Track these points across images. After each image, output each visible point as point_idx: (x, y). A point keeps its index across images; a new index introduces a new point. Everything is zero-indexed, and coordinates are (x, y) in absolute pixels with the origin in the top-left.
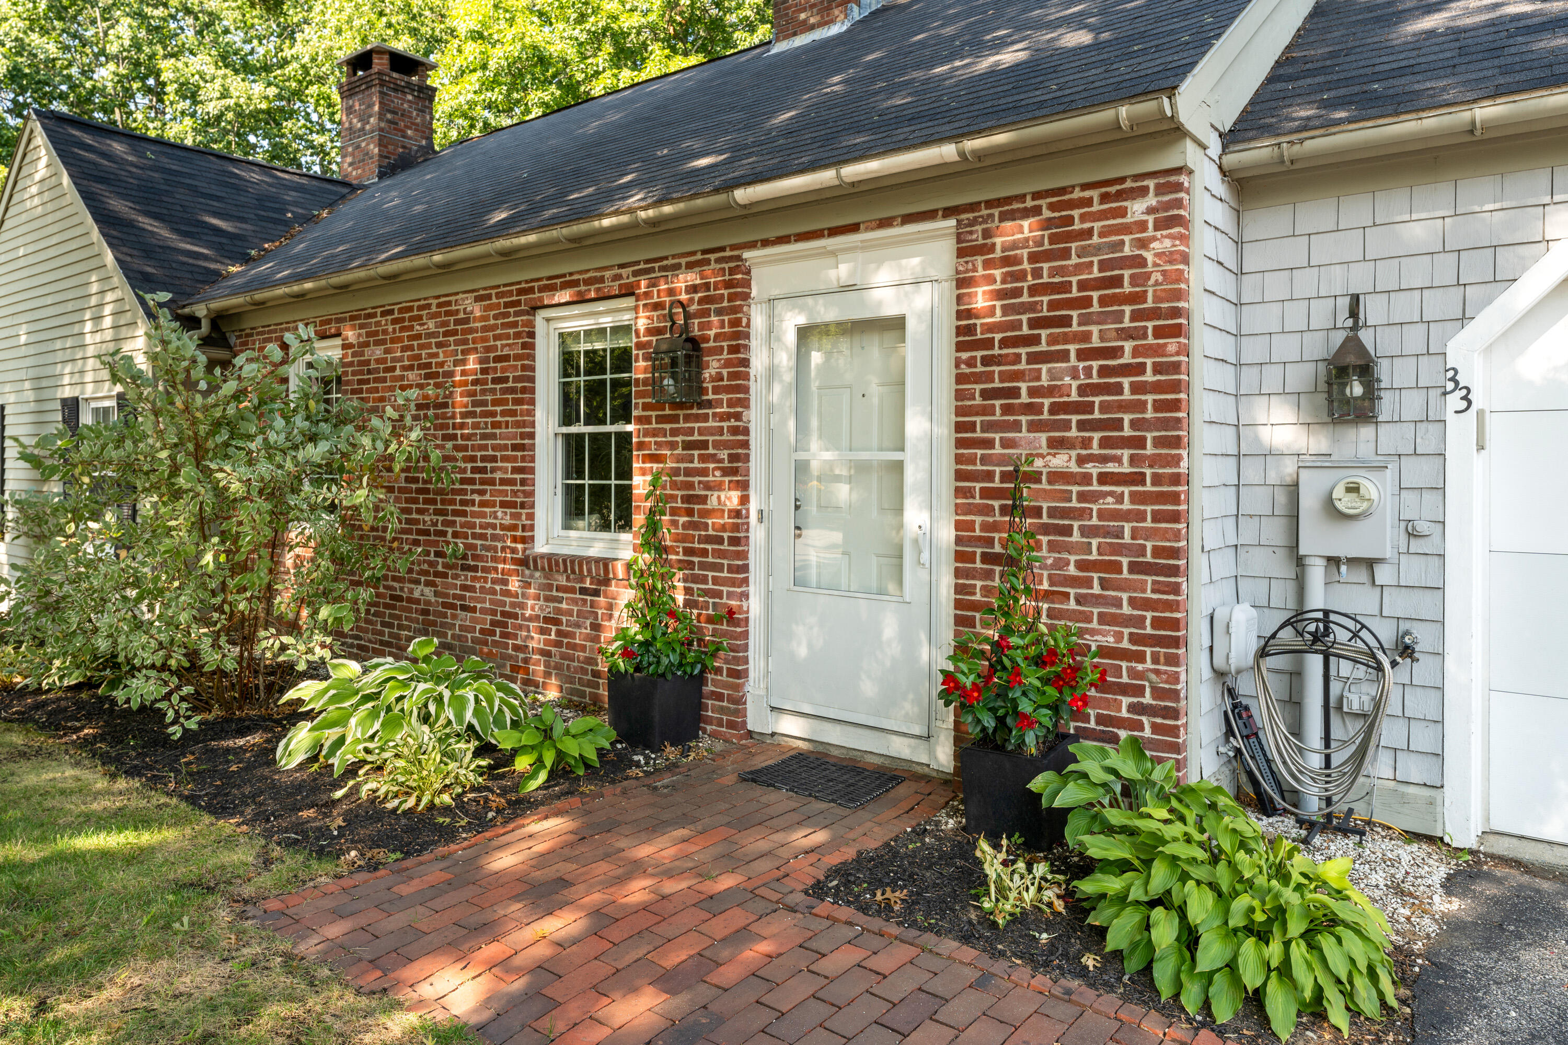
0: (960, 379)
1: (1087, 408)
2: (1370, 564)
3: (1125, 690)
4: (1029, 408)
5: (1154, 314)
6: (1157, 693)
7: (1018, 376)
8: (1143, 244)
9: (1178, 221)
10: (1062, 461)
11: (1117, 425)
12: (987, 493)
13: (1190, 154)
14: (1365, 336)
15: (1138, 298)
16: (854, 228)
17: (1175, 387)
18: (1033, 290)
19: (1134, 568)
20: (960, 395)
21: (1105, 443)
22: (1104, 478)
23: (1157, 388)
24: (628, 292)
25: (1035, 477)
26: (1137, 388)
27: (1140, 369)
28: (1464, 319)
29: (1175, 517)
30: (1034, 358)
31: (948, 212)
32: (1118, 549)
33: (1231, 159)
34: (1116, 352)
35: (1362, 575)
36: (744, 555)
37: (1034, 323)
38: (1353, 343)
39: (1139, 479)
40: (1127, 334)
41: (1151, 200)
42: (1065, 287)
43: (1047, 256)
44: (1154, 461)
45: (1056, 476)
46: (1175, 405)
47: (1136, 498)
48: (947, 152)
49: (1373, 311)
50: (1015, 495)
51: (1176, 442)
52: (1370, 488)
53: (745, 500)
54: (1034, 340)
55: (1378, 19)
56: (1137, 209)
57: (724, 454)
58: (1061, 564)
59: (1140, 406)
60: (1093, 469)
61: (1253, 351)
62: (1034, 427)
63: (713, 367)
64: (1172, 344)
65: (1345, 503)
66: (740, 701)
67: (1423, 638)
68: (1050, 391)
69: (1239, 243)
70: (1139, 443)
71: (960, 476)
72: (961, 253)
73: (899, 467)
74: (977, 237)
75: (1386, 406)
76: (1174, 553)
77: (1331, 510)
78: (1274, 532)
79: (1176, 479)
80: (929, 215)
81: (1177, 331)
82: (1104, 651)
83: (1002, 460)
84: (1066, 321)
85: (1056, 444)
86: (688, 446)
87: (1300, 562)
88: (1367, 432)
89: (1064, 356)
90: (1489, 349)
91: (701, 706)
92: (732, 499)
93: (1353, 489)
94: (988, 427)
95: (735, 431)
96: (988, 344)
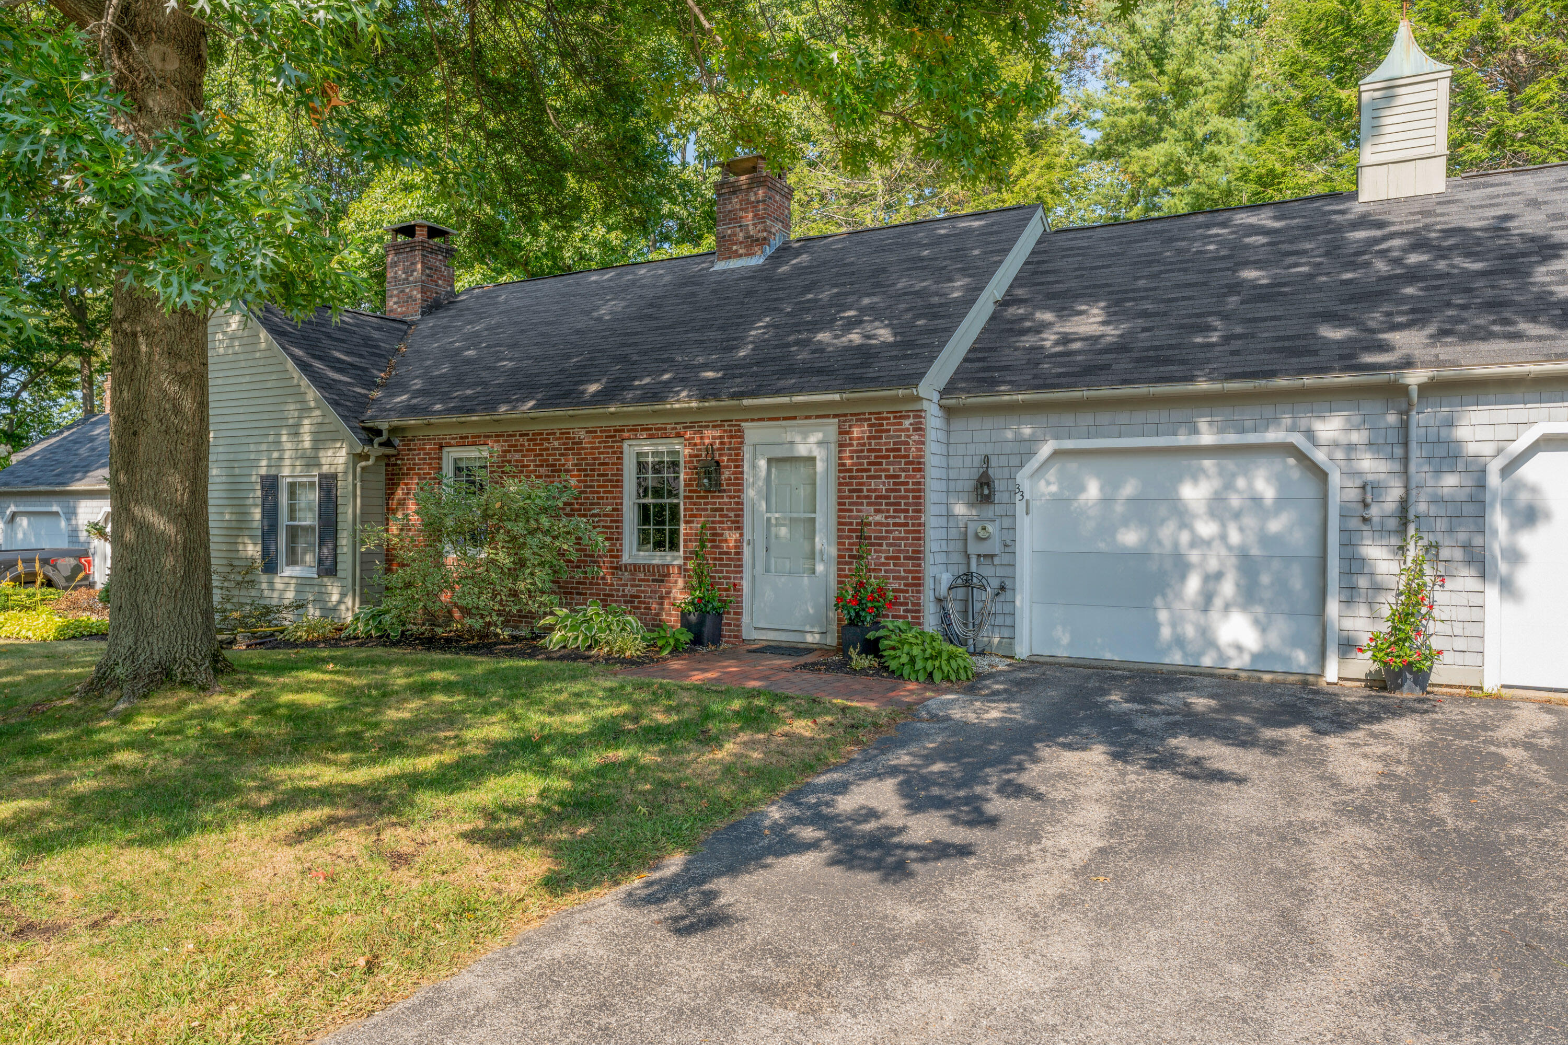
0: (840, 484)
1: (888, 497)
2: (992, 556)
3: (902, 604)
4: (867, 497)
5: (911, 463)
6: (914, 604)
7: (863, 484)
8: (909, 436)
9: (920, 429)
10: (879, 518)
11: (899, 504)
12: (850, 531)
13: (925, 405)
14: (991, 472)
15: (907, 457)
16: (795, 418)
17: (919, 490)
18: (869, 451)
19: (906, 558)
20: (839, 491)
21: (895, 511)
22: (895, 524)
23: (913, 491)
24: (678, 435)
25: (869, 524)
26: (906, 491)
27: (907, 483)
28: (1022, 466)
29: (919, 539)
30: (869, 477)
31: (835, 416)
32: (900, 551)
33: (943, 402)
34: (899, 477)
35: (989, 561)
36: (740, 560)
37: (869, 464)
38: (985, 474)
39: (906, 525)
40: (903, 470)
41: (911, 420)
42: (880, 450)
43: (874, 438)
44: (912, 518)
45: (877, 524)
46: (919, 497)
47: (906, 532)
48: (837, 397)
49: (994, 462)
50: (861, 531)
51: (920, 511)
52: (990, 528)
53: (741, 535)
54: (869, 470)
55: (1011, 330)
56: (907, 423)
57: (732, 514)
58: (879, 558)
59: (907, 497)
60: (891, 521)
61: (953, 474)
62: (869, 504)
63: (726, 474)
64: (918, 475)
65: (982, 534)
66: (739, 626)
67: (1008, 583)
68: (875, 490)
69: (948, 432)
70: (907, 511)
71: (840, 523)
72: (840, 433)
73: (813, 520)
74: (846, 428)
75: (997, 497)
76: (919, 552)
77: (977, 536)
78: (959, 546)
79: (920, 525)
80: (828, 416)
81: (920, 470)
82: (894, 590)
83: (856, 517)
84: (880, 464)
85: (877, 511)
86: (713, 510)
87: (968, 557)
88: (991, 507)
89: (880, 477)
90: (1032, 475)
91: (720, 630)
92: (735, 535)
93: (984, 529)
94: (851, 504)
95: (737, 503)
96: (851, 471)
